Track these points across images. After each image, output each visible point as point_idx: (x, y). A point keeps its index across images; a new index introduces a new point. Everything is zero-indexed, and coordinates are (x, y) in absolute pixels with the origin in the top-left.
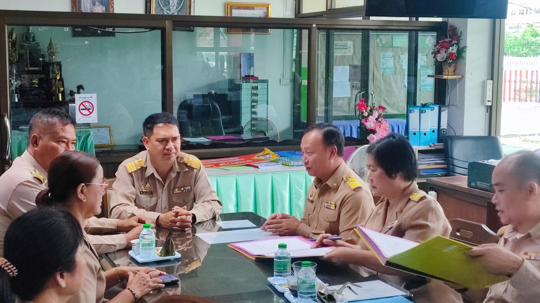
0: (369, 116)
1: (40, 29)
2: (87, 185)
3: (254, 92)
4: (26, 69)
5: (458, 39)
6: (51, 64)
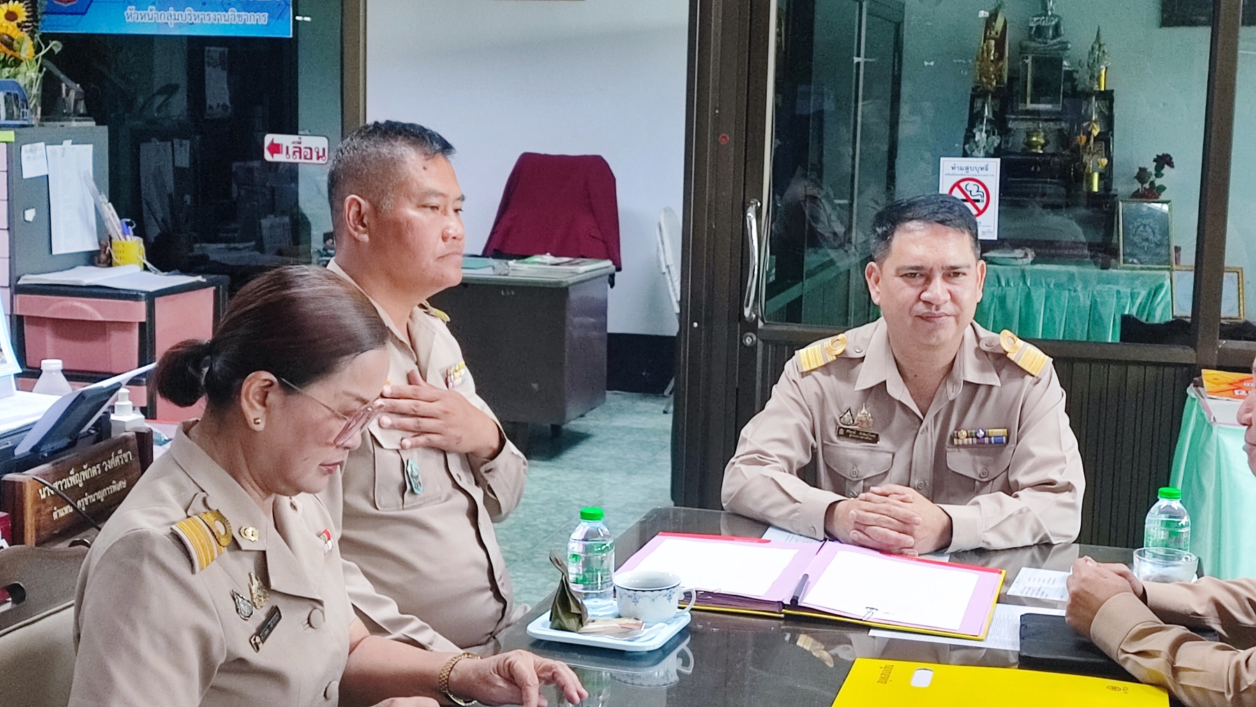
4: (1021, 107)
6: (1087, 95)
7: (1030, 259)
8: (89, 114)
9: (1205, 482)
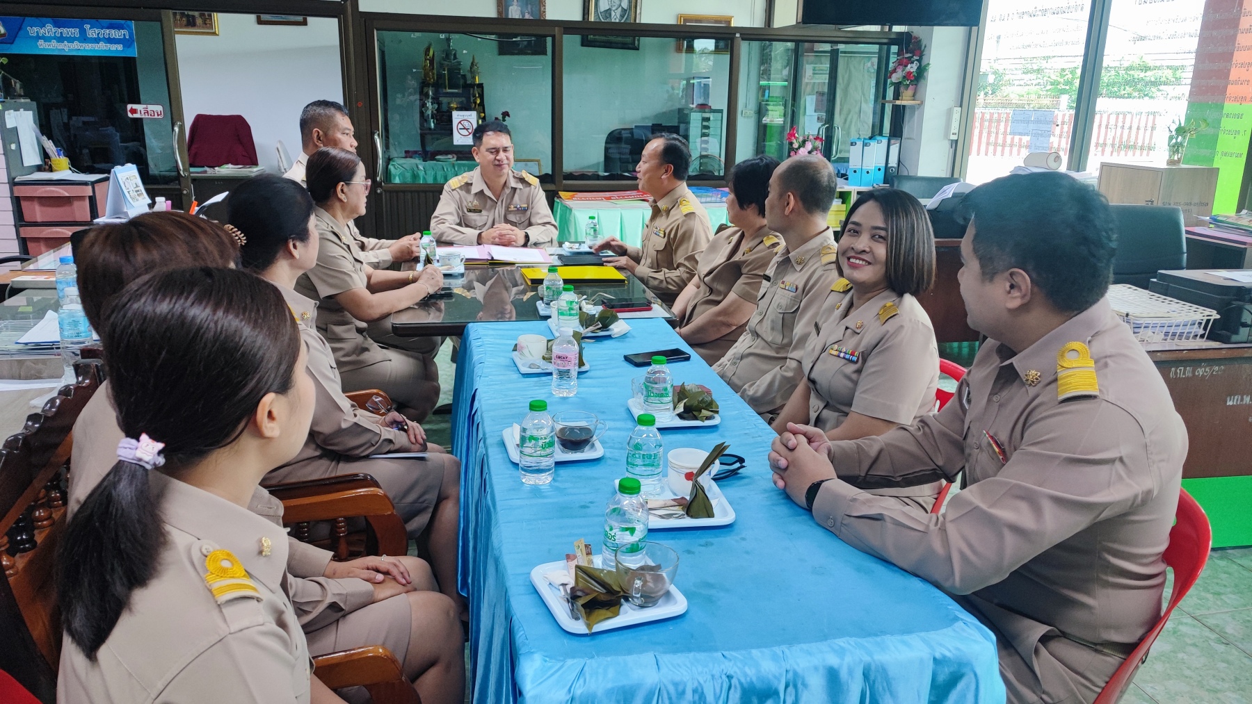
0: (799, 147)
1: (412, 36)
2: (348, 184)
3: (705, 123)
4: (444, 91)
5: (921, 56)
6: (473, 85)
7: (455, 159)
8: (25, 96)
9: (570, 230)
